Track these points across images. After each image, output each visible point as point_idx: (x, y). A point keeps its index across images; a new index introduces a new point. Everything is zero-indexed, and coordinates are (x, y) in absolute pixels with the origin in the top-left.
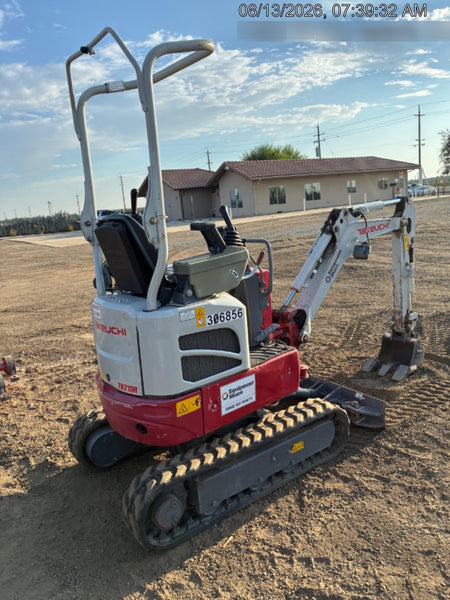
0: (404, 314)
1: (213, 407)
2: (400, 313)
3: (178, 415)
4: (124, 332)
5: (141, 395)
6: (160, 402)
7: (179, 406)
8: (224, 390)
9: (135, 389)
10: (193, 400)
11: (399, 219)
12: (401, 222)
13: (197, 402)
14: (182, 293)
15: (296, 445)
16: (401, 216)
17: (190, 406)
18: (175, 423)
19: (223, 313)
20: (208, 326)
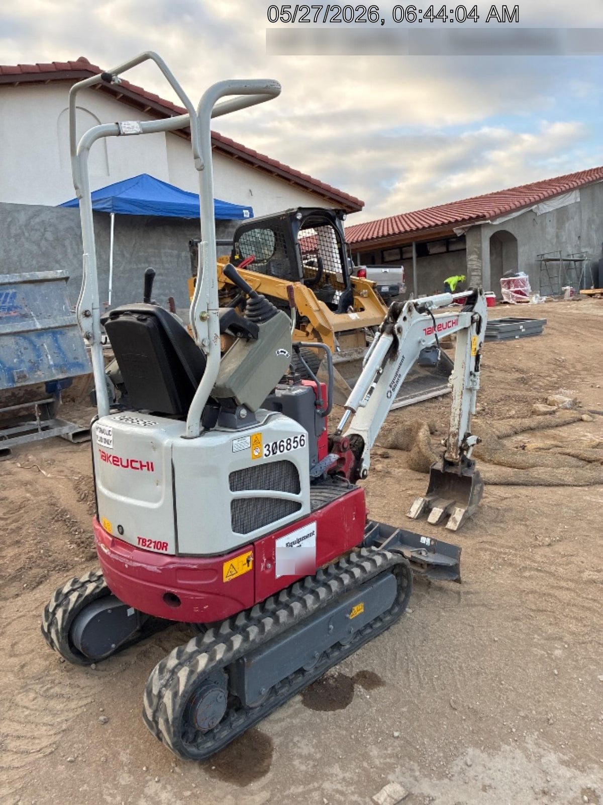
0: (461, 437)
1: (266, 568)
2: (455, 435)
3: (225, 580)
4: (150, 467)
5: (174, 553)
6: (202, 562)
7: (226, 567)
8: (281, 543)
9: (164, 546)
10: (243, 558)
11: (470, 314)
12: (472, 318)
13: (248, 561)
14: (234, 413)
15: (355, 608)
16: (471, 310)
17: (238, 567)
18: (220, 591)
19: (283, 441)
20: (265, 457)
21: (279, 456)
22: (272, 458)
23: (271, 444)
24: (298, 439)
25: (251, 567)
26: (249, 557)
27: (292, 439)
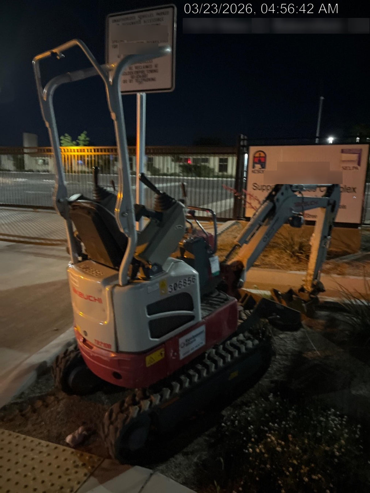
1: (173, 355)
3: (148, 366)
4: (100, 301)
5: (115, 351)
6: (133, 356)
7: (148, 359)
8: (182, 340)
9: (109, 346)
10: (158, 353)
12: (329, 201)
13: (161, 354)
17: (156, 357)
19: (181, 282)
20: (169, 293)
21: (179, 290)
22: (174, 293)
23: (173, 285)
24: (191, 279)
25: (163, 356)
26: (162, 351)
27: (187, 279)
